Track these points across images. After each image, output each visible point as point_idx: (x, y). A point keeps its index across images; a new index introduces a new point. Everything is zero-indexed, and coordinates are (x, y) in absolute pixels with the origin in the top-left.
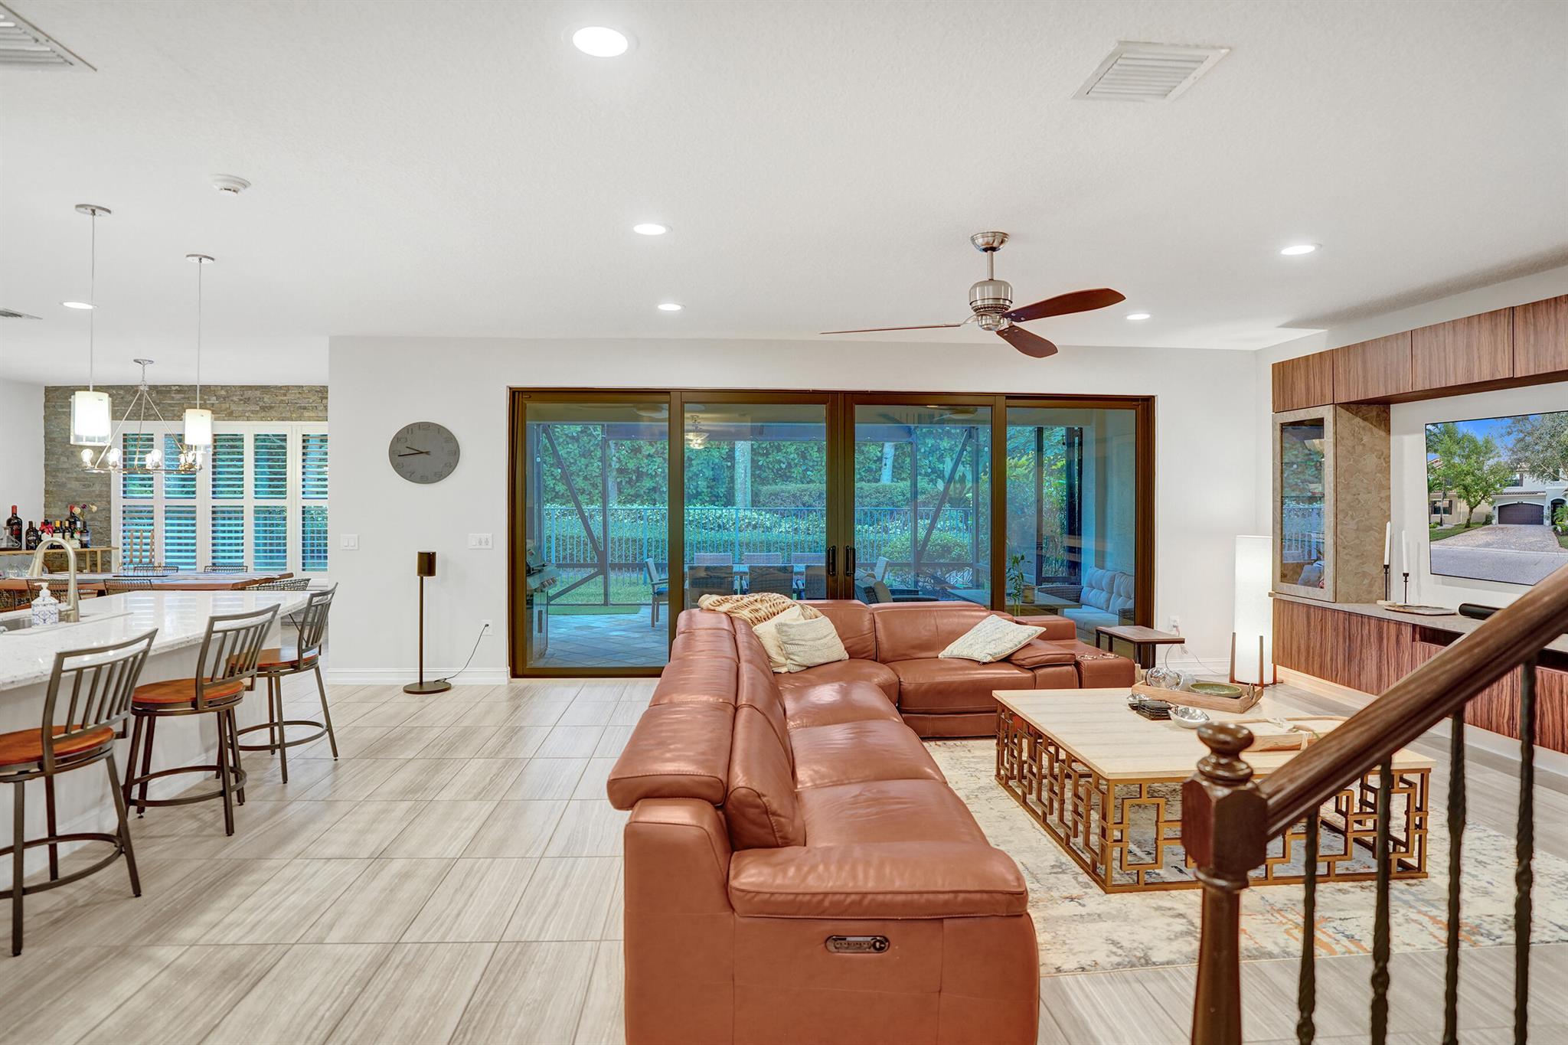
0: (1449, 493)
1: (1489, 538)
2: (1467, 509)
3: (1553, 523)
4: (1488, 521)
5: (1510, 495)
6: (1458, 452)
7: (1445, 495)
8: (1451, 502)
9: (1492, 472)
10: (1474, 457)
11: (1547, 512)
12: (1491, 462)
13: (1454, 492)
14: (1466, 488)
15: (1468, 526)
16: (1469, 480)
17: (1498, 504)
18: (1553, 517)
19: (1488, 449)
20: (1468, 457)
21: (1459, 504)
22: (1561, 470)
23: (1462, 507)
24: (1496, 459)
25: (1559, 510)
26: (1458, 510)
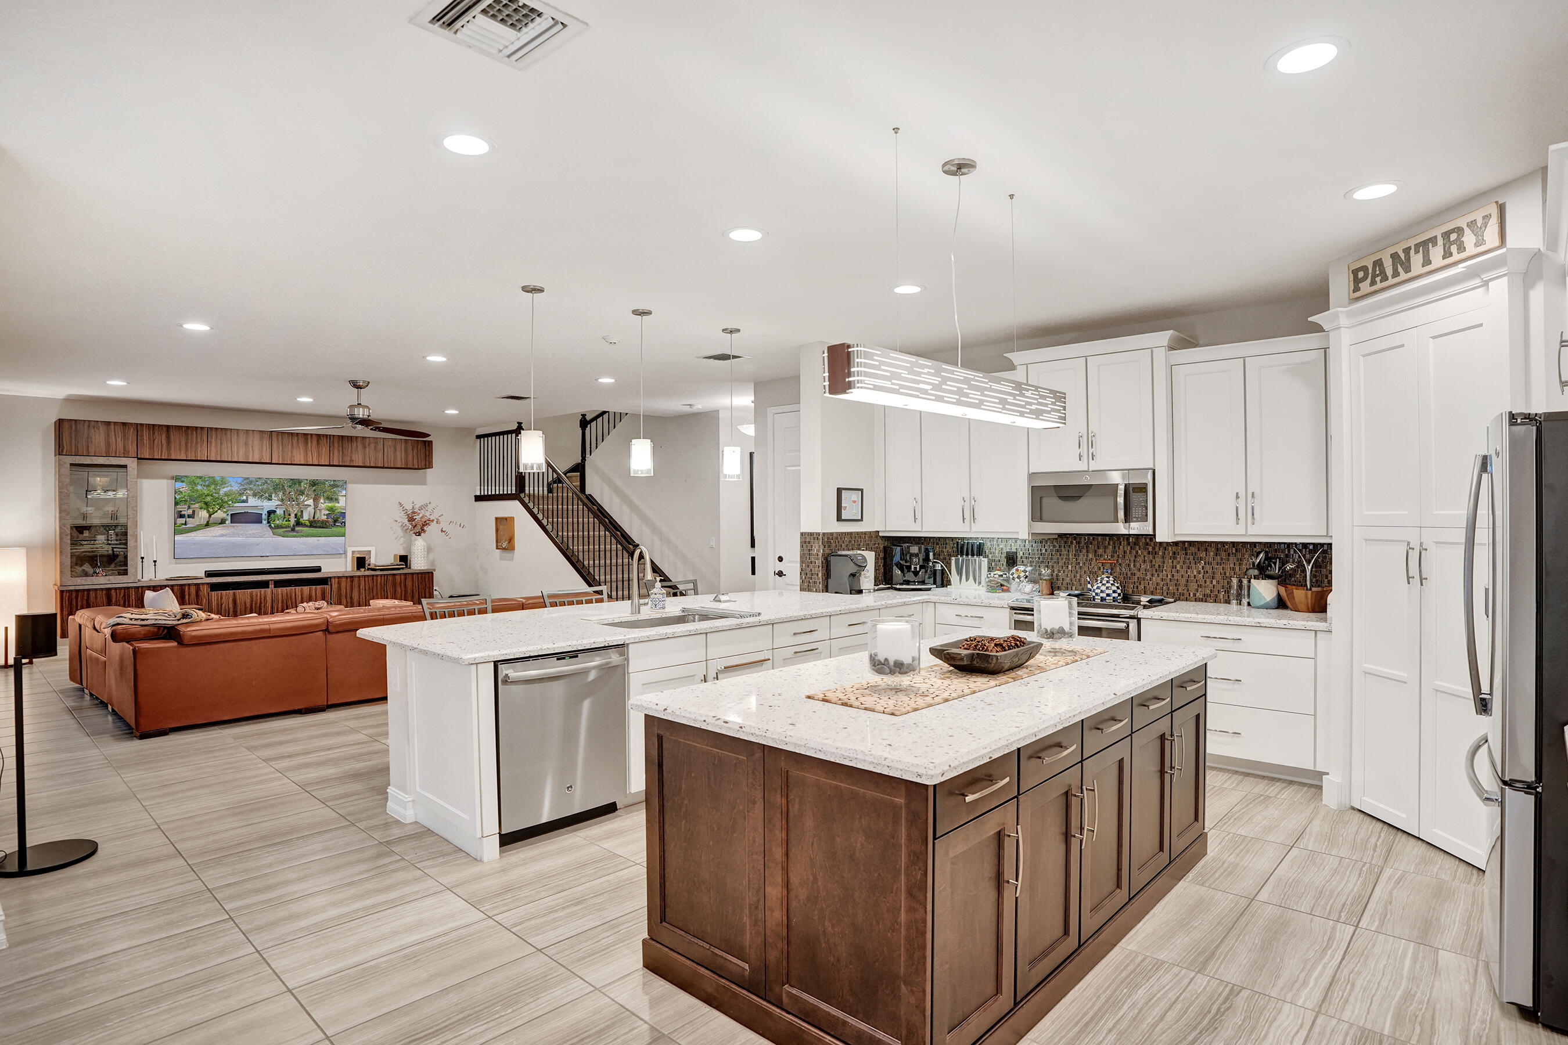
0: (192, 506)
1: (224, 532)
2: (208, 515)
3: (269, 522)
4: (223, 522)
5: (239, 507)
6: (201, 483)
7: (189, 507)
8: (194, 511)
9: (226, 494)
10: (213, 486)
11: (264, 517)
12: (225, 490)
13: (197, 505)
14: (206, 503)
15: (207, 525)
16: (208, 499)
17: (230, 513)
18: (268, 519)
19: (223, 482)
20: (208, 486)
21: (200, 513)
22: (273, 495)
23: (203, 514)
24: (229, 488)
25: (272, 516)
26: (200, 516)
